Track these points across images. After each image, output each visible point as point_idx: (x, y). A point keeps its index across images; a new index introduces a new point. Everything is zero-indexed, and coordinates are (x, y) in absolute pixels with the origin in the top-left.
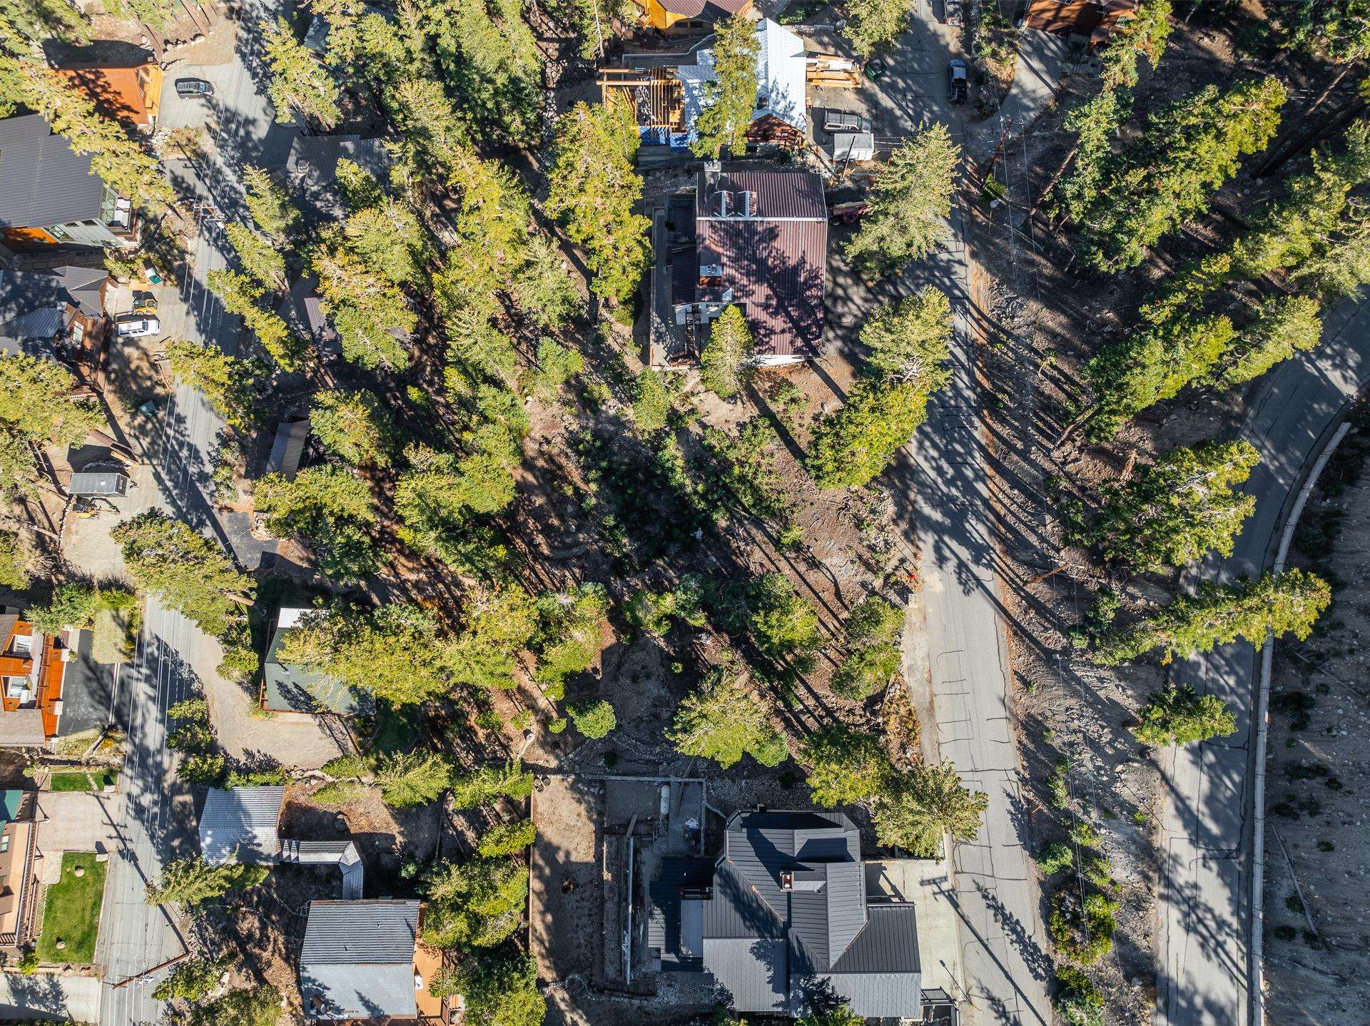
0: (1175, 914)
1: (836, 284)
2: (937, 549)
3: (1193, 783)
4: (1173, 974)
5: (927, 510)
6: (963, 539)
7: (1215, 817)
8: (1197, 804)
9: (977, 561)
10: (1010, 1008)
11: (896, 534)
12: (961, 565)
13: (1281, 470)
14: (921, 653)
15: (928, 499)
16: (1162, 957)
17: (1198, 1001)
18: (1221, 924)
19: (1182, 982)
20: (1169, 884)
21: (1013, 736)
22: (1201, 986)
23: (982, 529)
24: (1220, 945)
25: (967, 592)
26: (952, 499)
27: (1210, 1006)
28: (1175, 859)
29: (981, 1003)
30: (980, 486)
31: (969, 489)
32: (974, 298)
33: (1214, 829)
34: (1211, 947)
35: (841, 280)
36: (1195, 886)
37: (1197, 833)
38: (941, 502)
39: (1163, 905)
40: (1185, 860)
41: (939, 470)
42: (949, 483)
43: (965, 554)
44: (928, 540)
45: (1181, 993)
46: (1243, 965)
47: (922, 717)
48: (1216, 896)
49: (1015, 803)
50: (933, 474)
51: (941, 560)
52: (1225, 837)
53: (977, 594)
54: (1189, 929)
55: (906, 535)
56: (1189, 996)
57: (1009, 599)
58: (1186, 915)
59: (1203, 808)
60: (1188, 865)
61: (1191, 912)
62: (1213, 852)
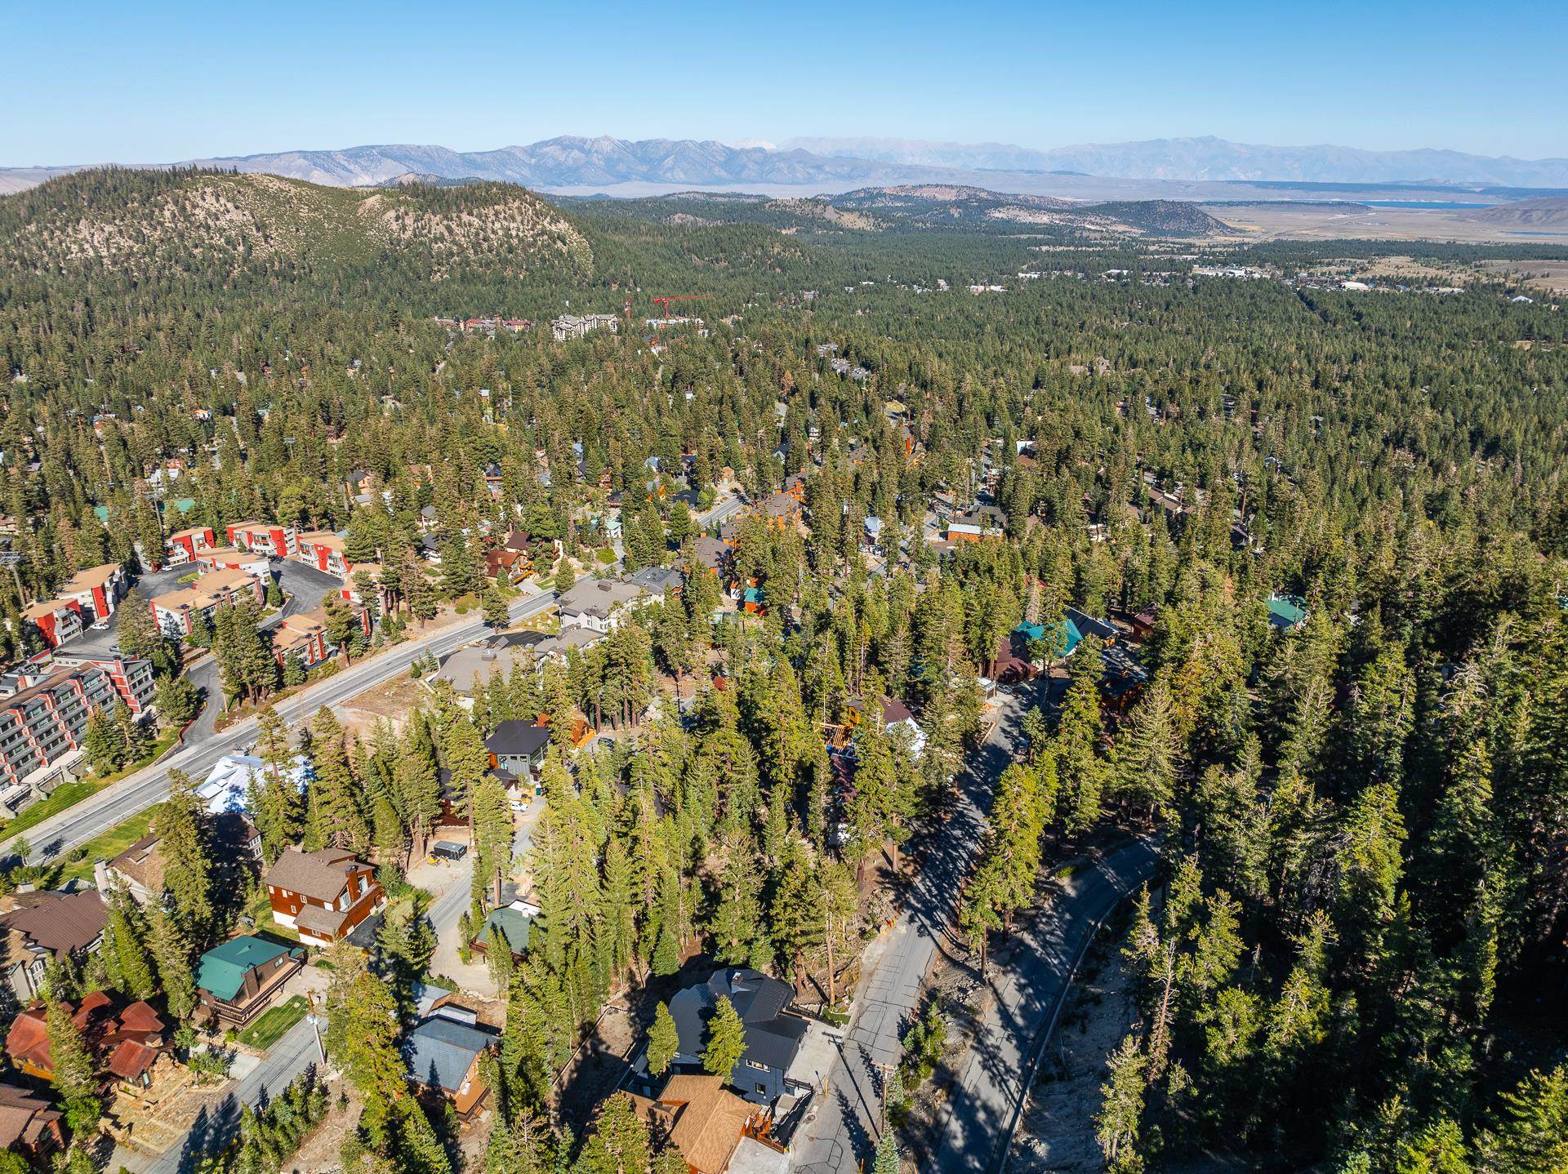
0: (979, 1058)
2: (911, 917)
3: (1013, 999)
4: (966, 1085)
5: (913, 901)
6: (929, 917)
7: (1023, 1016)
8: (1013, 1009)
9: (933, 927)
10: (851, 1104)
11: (889, 907)
12: (923, 926)
13: (1117, 883)
15: (916, 899)
16: (963, 1073)
17: (978, 1103)
18: (1008, 1070)
19: (970, 1090)
20: (980, 1042)
21: (918, 996)
22: (983, 1096)
23: (943, 916)
24: (1005, 1081)
25: (921, 935)
26: (931, 902)
27: (986, 1108)
28: (989, 1032)
29: (832, 1101)
33: (1019, 1021)
34: (998, 1079)
36: (998, 1048)
37: (1008, 1023)
38: (924, 902)
39: (972, 1052)
40: (996, 1034)
41: (929, 891)
42: (932, 896)
43: (928, 923)
44: (907, 912)
45: (966, 1096)
46: (1017, 1096)
47: (864, 976)
48: (1010, 1055)
49: (903, 1019)
50: (924, 891)
51: (911, 922)
52: (1027, 1028)
53: (928, 938)
54: (985, 1067)
55: (895, 909)
56: (973, 1098)
57: (947, 946)
58: (985, 1060)
59: (1017, 1012)
60: (997, 1035)
61: (990, 1059)
62: (1016, 1033)
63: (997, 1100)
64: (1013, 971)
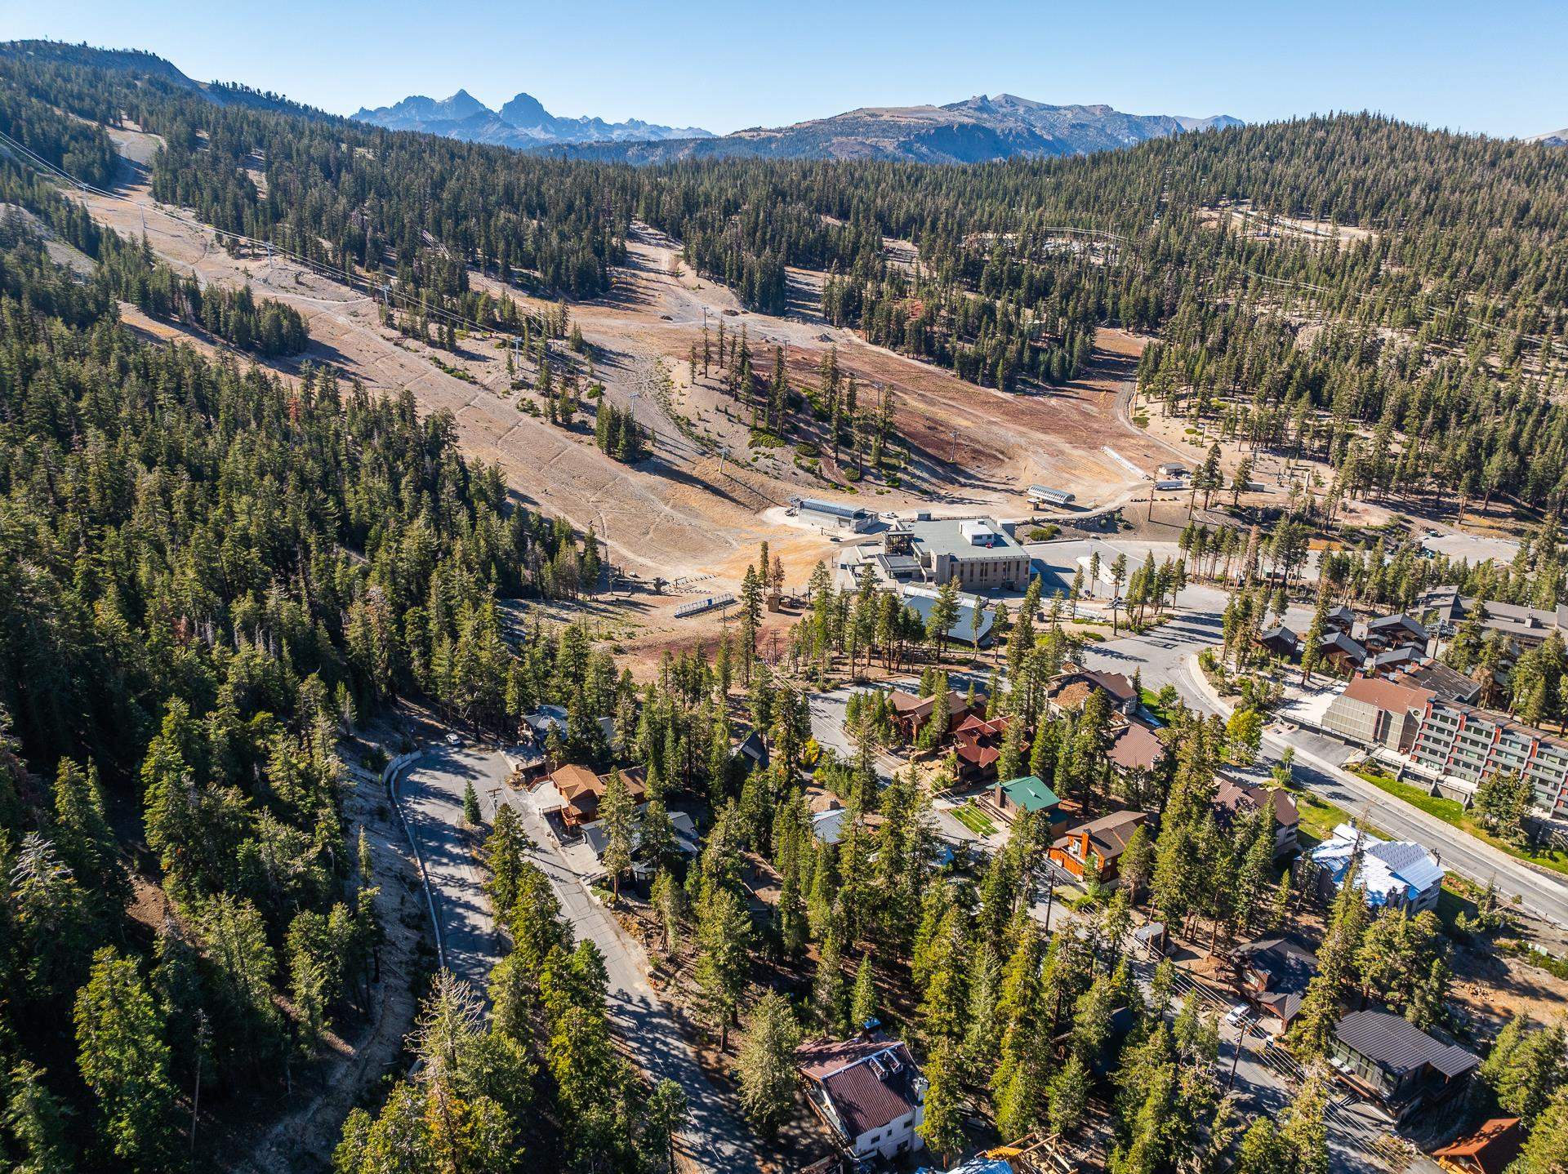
0: (470, 881)
1: (799, 1127)
2: (648, 1005)
3: (473, 919)
4: (465, 867)
6: (634, 1015)
8: (470, 914)
11: (676, 1002)
12: (630, 1001)
14: (634, 953)
15: (667, 1027)
16: (471, 869)
18: (446, 886)
19: (460, 866)
20: (476, 888)
24: (444, 879)
26: (648, 1032)
28: (475, 895)
30: (635, 1045)
31: (642, 1041)
32: (690, 1161)
33: (460, 910)
34: (448, 880)
35: (797, 1131)
36: (462, 891)
37: (468, 906)
39: (476, 881)
42: (655, 1040)
43: (629, 1007)
44: (656, 1006)
46: (432, 876)
47: (620, 930)
48: (451, 892)
50: (669, 1040)
51: (643, 1000)
52: (451, 908)
54: (462, 879)
55: (671, 1005)
56: (456, 864)
59: (466, 914)
60: (468, 896)
61: (462, 884)
62: (457, 903)
63: (441, 870)
64: (491, 935)
